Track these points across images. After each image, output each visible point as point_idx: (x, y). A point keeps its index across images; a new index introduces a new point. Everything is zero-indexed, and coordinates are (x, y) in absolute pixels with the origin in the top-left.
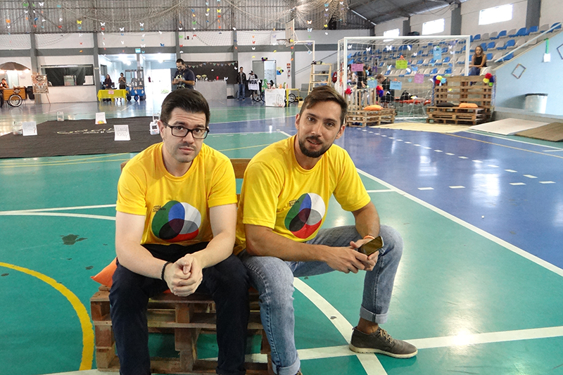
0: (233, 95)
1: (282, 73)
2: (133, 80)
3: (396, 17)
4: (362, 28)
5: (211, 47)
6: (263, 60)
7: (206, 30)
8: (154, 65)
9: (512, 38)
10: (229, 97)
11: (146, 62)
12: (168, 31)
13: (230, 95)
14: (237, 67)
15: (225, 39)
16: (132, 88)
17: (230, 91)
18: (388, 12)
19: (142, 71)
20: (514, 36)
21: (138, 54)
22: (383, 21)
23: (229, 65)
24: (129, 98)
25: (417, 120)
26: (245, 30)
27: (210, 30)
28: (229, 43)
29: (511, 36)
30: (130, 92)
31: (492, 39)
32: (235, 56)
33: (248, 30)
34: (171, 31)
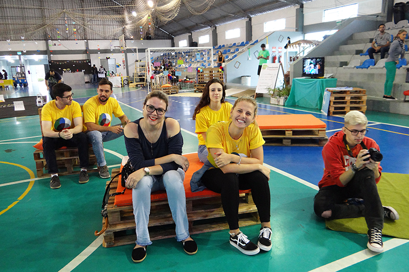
0: (89, 81)
1: (120, 67)
2: (17, 73)
3: (184, 33)
4: (167, 39)
5: (72, 50)
6: (107, 58)
7: (67, 40)
8: (31, 62)
9: (238, 47)
10: (86, 83)
11: (26, 61)
12: (40, 40)
13: (87, 81)
14: (90, 63)
15: (81, 45)
16: (17, 78)
17: (87, 78)
18: (179, 31)
19: (24, 67)
20: (239, 46)
21: (20, 56)
22: (178, 35)
23: (85, 62)
24: (15, 85)
25: (191, 91)
26: (94, 40)
27: (70, 40)
28: (84, 48)
29: (237, 46)
30: (16, 81)
31: (229, 47)
32: (89, 56)
33: (96, 40)
34: (42, 40)
